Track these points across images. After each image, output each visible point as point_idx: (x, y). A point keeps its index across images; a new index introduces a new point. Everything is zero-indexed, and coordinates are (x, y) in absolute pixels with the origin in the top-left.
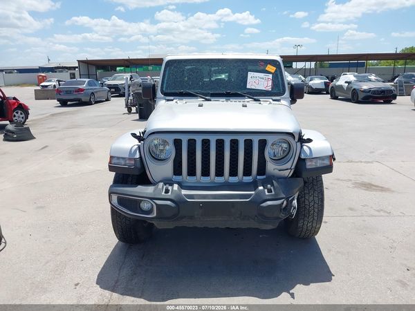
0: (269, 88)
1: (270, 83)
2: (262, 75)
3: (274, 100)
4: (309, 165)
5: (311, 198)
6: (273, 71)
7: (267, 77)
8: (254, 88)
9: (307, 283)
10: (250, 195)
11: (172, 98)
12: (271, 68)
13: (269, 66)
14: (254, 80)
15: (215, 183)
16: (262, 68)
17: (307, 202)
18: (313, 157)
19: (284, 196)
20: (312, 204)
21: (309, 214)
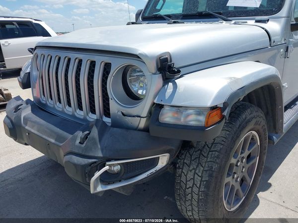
3: (257, 21)
4: (167, 117)
17: (183, 179)
18: (173, 103)
19: (100, 154)
20: (190, 184)
21: (185, 197)
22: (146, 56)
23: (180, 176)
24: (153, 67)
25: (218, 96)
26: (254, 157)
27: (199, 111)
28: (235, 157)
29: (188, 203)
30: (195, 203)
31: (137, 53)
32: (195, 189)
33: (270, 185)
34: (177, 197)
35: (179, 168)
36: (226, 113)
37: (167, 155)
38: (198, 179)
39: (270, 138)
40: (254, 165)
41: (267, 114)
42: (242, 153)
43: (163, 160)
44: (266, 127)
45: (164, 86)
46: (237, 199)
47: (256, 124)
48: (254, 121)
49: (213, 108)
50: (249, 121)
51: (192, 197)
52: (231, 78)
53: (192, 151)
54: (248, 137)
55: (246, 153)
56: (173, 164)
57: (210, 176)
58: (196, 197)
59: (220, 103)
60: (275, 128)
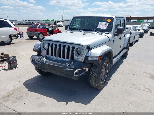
0: (106, 29)
1: (107, 26)
2: (104, 23)
3: (106, 33)
4: (89, 59)
5: (93, 73)
6: (109, 22)
7: (106, 24)
8: (100, 28)
9: (76, 102)
10: (63, 65)
11: (71, 30)
12: (109, 21)
13: (109, 20)
14: (101, 25)
15: (58, 59)
16: (106, 20)
17: (92, 74)
18: (91, 56)
19: (74, 68)
20: (93, 75)
21: (92, 78)
22: (85, 45)
23: (91, 73)
24: (86, 48)
25: (100, 54)
26: (107, 70)
27: (96, 57)
28: (103, 69)
29: (93, 80)
30: (95, 79)
31: (83, 45)
32: (95, 76)
33: (110, 79)
34: (90, 79)
35: (90, 71)
36: (102, 57)
37: (88, 68)
38: (95, 73)
39: (110, 66)
40: (107, 72)
41: (109, 59)
42: (104, 68)
43: (87, 69)
44: (109, 62)
45: (88, 52)
46: (103, 81)
47: (107, 61)
48: (106, 60)
49: (99, 56)
50: (105, 60)
51: (94, 78)
52: (102, 50)
53: (93, 67)
54: (105, 64)
55: (105, 68)
56: (89, 70)
57: (98, 72)
58: (95, 77)
59: (101, 55)
60: (111, 63)
